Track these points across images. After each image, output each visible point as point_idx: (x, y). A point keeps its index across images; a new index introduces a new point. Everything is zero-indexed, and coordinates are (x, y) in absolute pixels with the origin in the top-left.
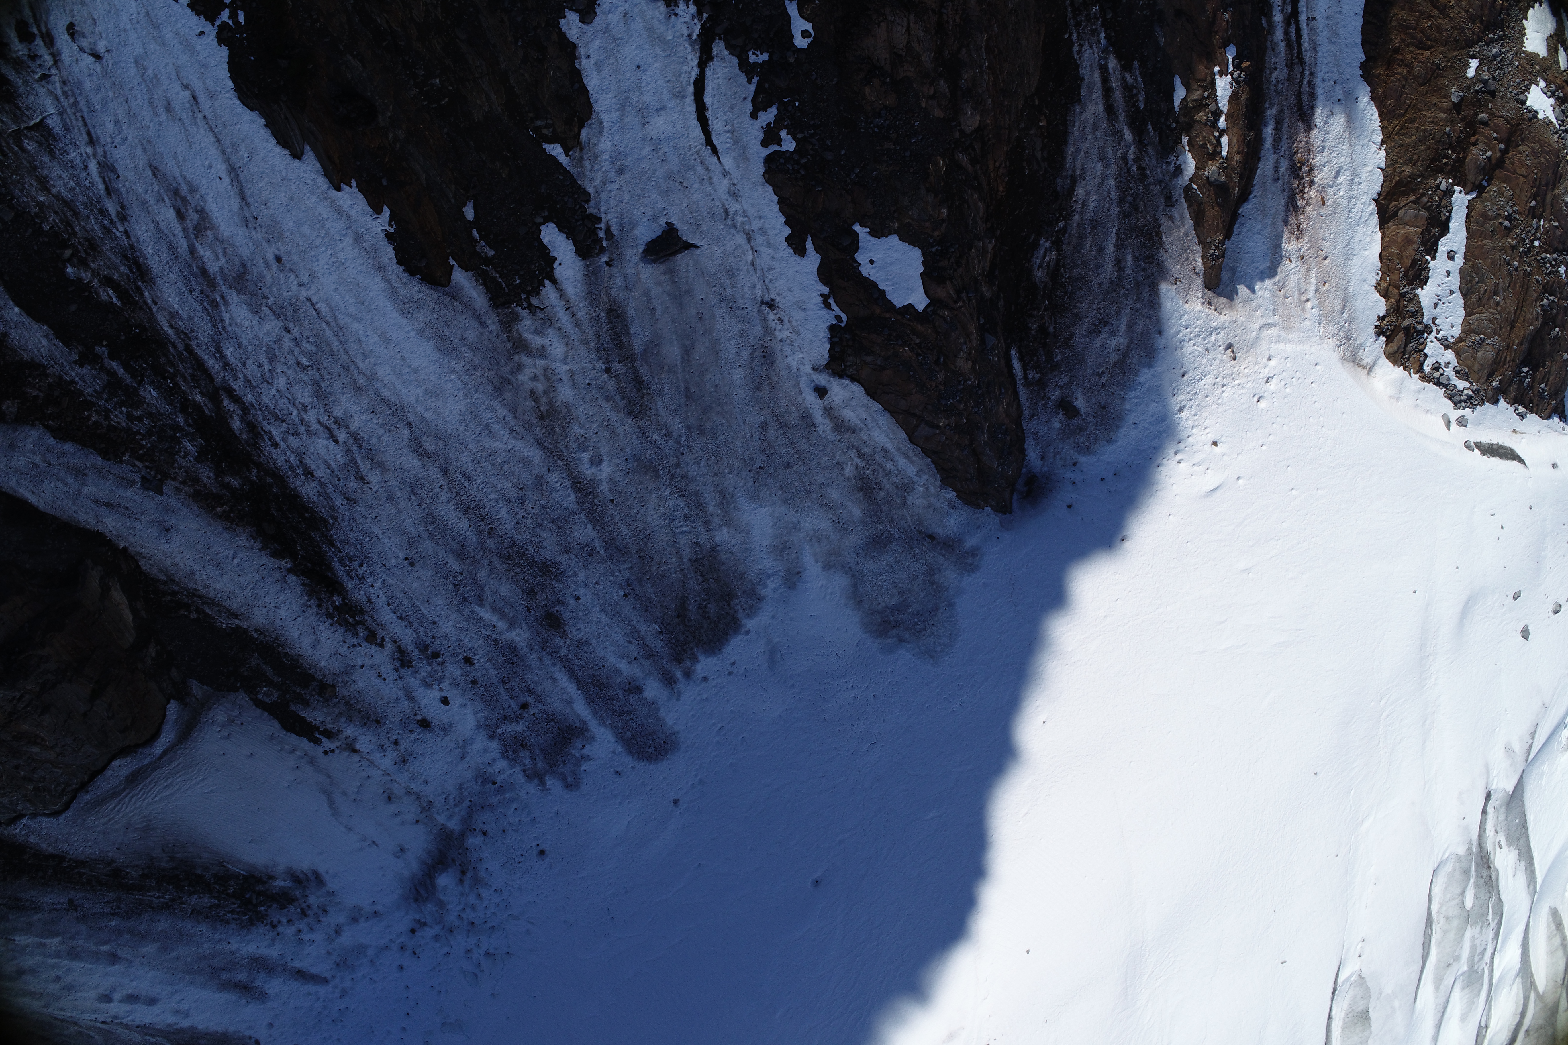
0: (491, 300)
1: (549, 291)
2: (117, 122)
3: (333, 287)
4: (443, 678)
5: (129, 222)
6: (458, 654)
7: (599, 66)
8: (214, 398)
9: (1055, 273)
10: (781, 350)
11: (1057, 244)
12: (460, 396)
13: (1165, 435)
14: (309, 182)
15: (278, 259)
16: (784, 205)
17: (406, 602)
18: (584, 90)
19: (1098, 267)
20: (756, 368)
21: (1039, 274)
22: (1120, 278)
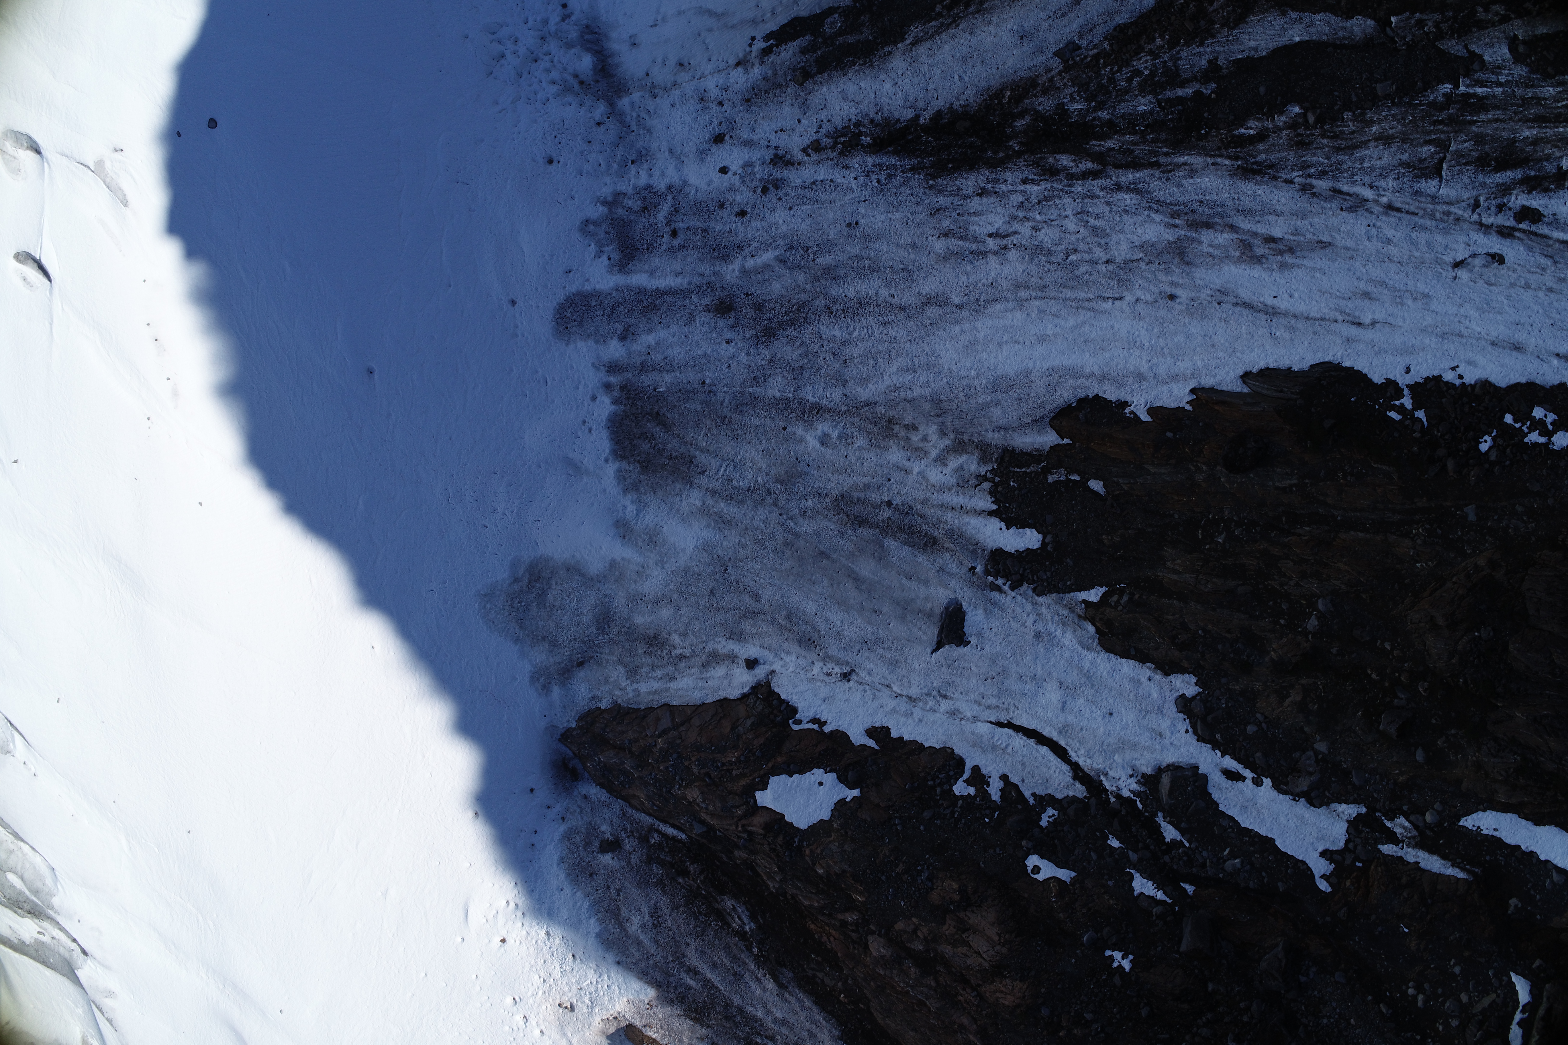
0: (1014, 450)
1: (987, 503)
2: (1389, 241)
3: (1116, 326)
4: (743, 182)
5: (1298, 191)
6: (753, 209)
7: (1136, 682)
8: (1100, 158)
9: (721, 916)
10: (805, 657)
11: (742, 935)
12: (954, 367)
13: (537, 907)
14: (1217, 371)
15: (1172, 297)
16: (917, 747)
17: (824, 197)
18: (1125, 655)
19: (703, 953)
20: (805, 626)
21: (729, 903)
22: (682, 964)
